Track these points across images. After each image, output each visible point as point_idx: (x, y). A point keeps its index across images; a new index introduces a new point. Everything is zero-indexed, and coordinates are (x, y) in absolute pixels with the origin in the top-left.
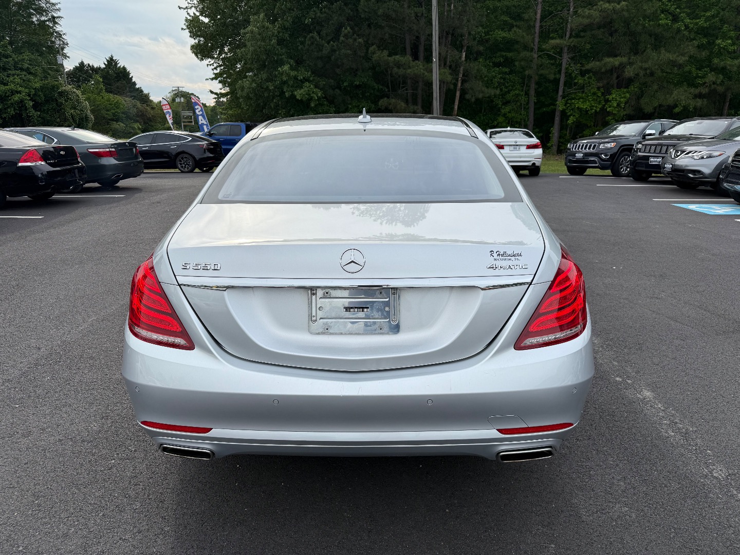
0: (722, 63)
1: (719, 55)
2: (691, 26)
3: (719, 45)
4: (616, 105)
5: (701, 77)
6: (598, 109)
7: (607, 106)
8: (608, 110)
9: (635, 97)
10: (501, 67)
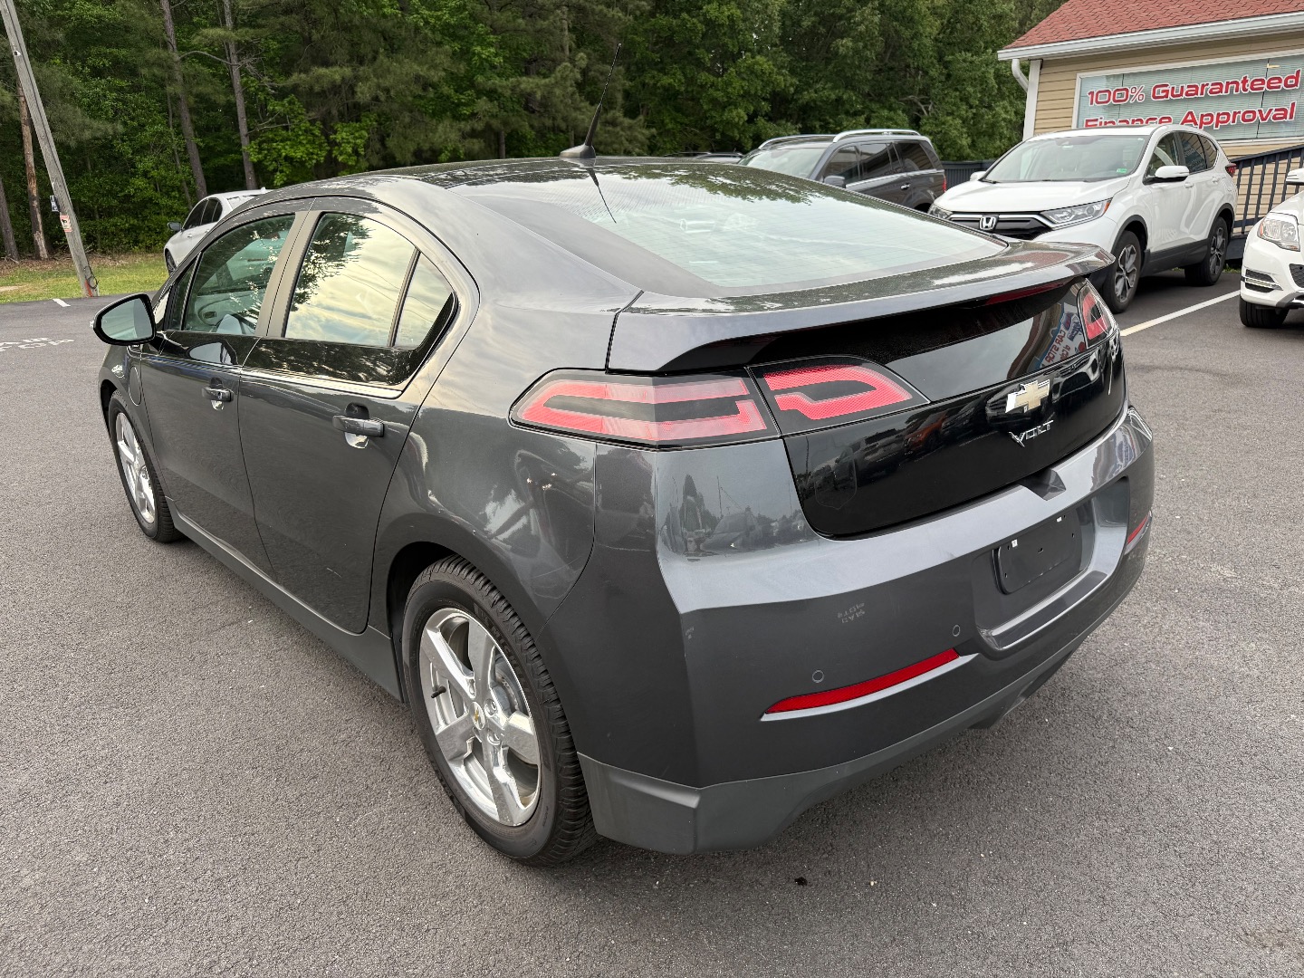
0: (490, 82)
1: (481, 70)
2: (432, 21)
3: (479, 54)
4: (350, 150)
5: (465, 105)
6: (322, 158)
7: (335, 153)
8: (340, 159)
9: (376, 137)
10: (109, 78)
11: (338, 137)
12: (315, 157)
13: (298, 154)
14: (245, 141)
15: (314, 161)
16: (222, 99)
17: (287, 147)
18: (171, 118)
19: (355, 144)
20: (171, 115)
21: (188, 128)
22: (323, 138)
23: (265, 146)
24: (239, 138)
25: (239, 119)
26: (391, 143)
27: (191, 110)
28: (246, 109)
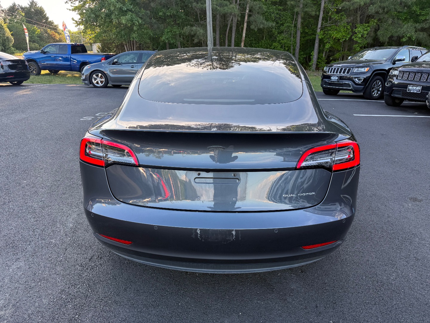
4: (360, 36)
5: (423, 15)
6: (348, 38)
7: (353, 37)
8: (355, 39)
9: (373, 30)
10: (277, 6)
11: (356, 30)
12: (345, 37)
13: (339, 36)
14: (319, 30)
15: (344, 39)
16: (313, 13)
17: (334, 33)
18: (294, 21)
19: (363, 33)
20: (294, 20)
21: (299, 25)
22: (351, 30)
23: (326, 32)
24: (317, 29)
25: (319, 22)
26: (379, 33)
27: (302, 18)
28: (323, 18)
